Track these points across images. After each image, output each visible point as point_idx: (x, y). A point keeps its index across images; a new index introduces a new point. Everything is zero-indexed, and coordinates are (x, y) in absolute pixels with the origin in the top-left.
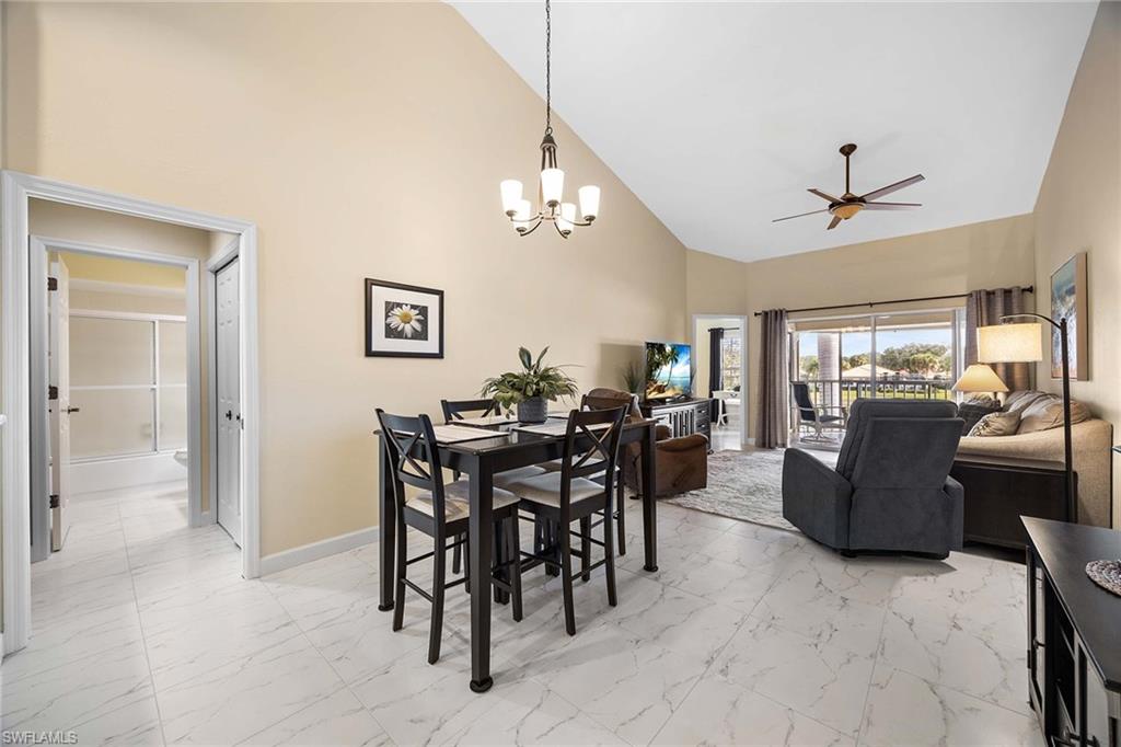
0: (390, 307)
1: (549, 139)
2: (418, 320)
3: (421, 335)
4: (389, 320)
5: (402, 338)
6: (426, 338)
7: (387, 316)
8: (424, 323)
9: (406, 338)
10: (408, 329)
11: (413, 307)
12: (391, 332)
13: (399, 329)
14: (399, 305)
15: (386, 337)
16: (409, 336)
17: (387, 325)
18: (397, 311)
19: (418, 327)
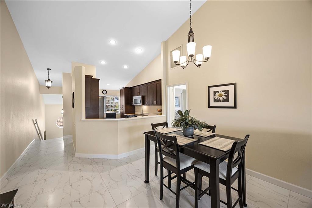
0: (215, 93)
1: (191, 32)
2: (225, 96)
3: (227, 100)
4: (215, 97)
5: (219, 102)
6: (228, 101)
7: (214, 96)
8: (228, 96)
9: (221, 102)
10: (221, 99)
11: (223, 91)
12: (216, 100)
13: (218, 99)
14: (218, 92)
15: (214, 102)
16: (222, 101)
17: (214, 99)
18: (217, 94)
19: (225, 98)
